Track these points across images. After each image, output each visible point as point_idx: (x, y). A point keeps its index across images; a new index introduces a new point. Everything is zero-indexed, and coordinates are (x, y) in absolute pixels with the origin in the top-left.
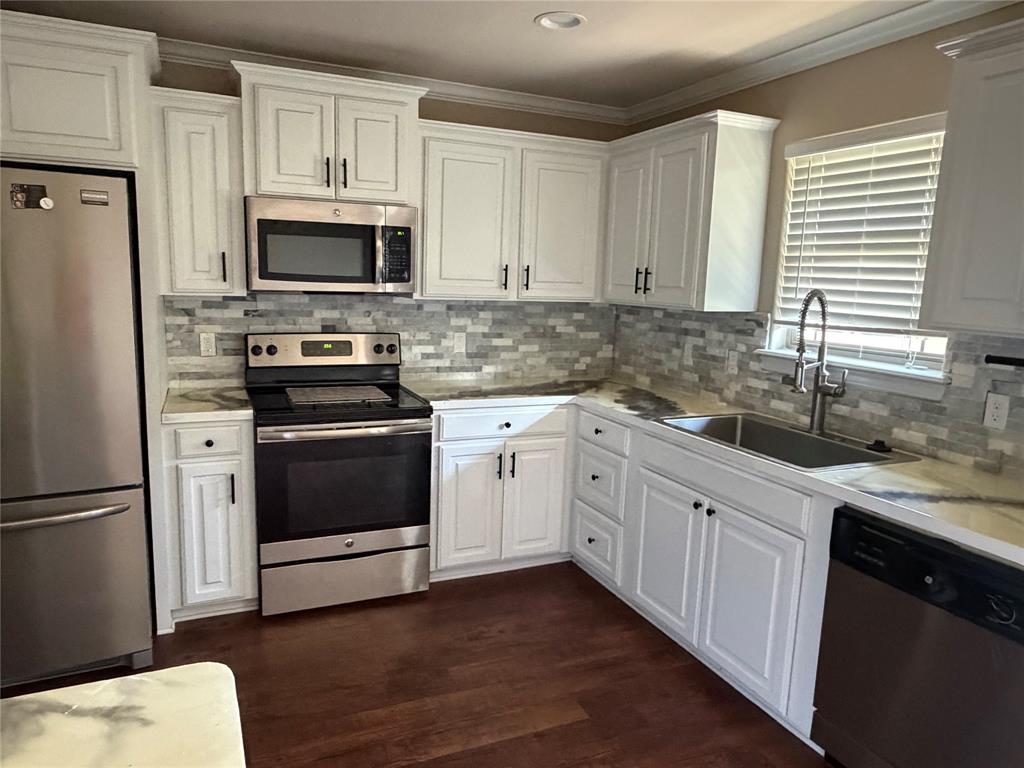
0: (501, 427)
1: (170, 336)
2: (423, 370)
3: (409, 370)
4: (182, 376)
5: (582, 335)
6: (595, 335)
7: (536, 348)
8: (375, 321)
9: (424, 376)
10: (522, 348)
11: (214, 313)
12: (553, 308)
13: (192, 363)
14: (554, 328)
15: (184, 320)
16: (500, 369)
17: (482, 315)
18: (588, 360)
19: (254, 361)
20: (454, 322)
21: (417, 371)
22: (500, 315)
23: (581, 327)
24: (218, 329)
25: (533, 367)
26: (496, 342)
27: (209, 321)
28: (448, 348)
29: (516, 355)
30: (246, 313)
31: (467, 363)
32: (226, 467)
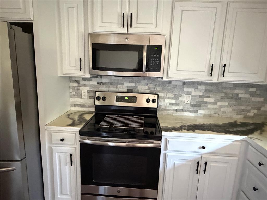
0: (200, 148)
1: (71, 91)
2: (169, 110)
3: (163, 110)
4: (76, 105)
5: (253, 99)
6: (262, 99)
7: (227, 104)
8: (149, 88)
9: (170, 113)
10: (219, 103)
11: (86, 83)
12: (237, 86)
13: (78, 101)
14: (238, 95)
15: (76, 85)
16: (207, 112)
17: (199, 87)
18: (256, 111)
20: (186, 90)
21: (167, 110)
22: (209, 88)
23: (253, 94)
24: (88, 89)
25: (224, 113)
26: (206, 100)
27: (85, 85)
28: (182, 101)
29: (216, 106)
30: (98, 83)
31: (190, 108)
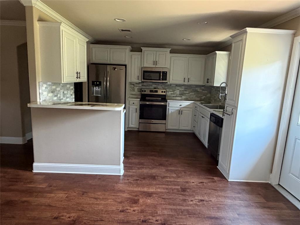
0: (180, 106)
1: (131, 88)
2: (171, 96)
3: (168, 96)
4: (132, 95)
5: (204, 92)
6: (206, 92)
7: (193, 94)
8: (163, 87)
9: (170, 97)
10: (191, 94)
11: (137, 85)
12: (197, 86)
13: (134, 93)
14: (197, 90)
15: (133, 86)
16: (186, 97)
17: (182, 87)
18: (204, 97)
19: (142, 93)
20: (177, 88)
21: (170, 96)
22: (186, 87)
23: (203, 90)
24: (138, 88)
25: (193, 97)
26: (185, 92)
27: (136, 86)
28: (175, 93)
29: (189, 95)
30: (142, 85)
31: (179, 96)
32: (135, 107)
